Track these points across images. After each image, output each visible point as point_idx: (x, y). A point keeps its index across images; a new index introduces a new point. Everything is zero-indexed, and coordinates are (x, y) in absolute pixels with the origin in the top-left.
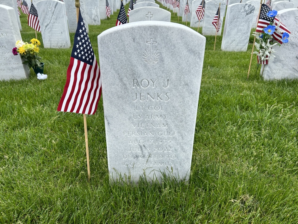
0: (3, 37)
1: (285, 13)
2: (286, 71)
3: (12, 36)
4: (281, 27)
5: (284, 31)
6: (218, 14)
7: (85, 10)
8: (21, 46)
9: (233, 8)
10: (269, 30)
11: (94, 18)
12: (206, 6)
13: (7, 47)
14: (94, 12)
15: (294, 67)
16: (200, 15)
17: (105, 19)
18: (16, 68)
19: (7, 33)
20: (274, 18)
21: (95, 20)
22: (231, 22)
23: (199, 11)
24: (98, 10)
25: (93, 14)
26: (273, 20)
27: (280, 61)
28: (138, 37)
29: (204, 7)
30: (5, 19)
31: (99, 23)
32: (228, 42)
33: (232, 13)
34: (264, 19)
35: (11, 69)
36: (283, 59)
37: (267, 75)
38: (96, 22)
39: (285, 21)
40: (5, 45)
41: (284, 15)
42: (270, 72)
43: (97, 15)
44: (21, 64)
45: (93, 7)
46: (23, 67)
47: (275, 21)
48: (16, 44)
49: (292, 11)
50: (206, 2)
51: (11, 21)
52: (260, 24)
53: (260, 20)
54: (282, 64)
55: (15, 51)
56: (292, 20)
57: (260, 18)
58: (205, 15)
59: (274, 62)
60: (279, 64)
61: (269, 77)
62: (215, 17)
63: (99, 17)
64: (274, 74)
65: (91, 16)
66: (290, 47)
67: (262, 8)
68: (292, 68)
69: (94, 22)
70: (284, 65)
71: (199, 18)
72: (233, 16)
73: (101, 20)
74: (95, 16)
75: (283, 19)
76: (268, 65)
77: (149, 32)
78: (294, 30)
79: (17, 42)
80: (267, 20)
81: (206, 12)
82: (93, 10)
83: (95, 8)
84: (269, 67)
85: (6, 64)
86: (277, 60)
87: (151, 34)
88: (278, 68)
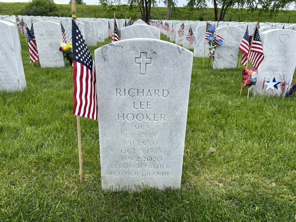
0: (53, 40)
1: (221, 28)
2: (226, 64)
3: (59, 40)
4: (218, 36)
5: (220, 38)
6: (190, 32)
7: (94, 29)
8: (64, 46)
9: (199, 28)
10: (211, 38)
11: (99, 37)
12: (185, 27)
13: (55, 47)
14: (99, 32)
15: (231, 61)
16: (181, 34)
17: (108, 39)
18: (59, 60)
19: (56, 38)
20: (214, 31)
21: (100, 39)
22: (199, 37)
23: (180, 32)
24: (103, 31)
25: (99, 33)
26: (213, 32)
27: (222, 57)
28: (135, 29)
29: (184, 28)
30: (56, 30)
31: (104, 41)
32: (197, 51)
33: (199, 31)
34: (208, 32)
35: (56, 60)
36: (223, 56)
37: (215, 66)
38: (101, 40)
39: (221, 33)
40: (54, 45)
41: (220, 29)
42: (216, 64)
43: (102, 35)
44: (62, 58)
45: (99, 29)
46: (63, 59)
47: (215, 33)
48: (61, 45)
49: (225, 27)
50: (185, 25)
51: (59, 31)
52: (207, 35)
53: (207, 33)
54: (223, 59)
55: (61, 49)
56: (225, 32)
57: (206, 31)
58: (184, 34)
59: (218, 58)
60: (221, 59)
61: (216, 67)
62: (188, 34)
63: (103, 36)
64: (219, 65)
65: (97, 35)
66: (226, 49)
67: (207, 25)
68: (229, 62)
69: (99, 40)
70: (224, 60)
71: (180, 36)
72: (200, 33)
73: (105, 39)
74: (100, 35)
75: (220, 32)
76: (215, 60)
77: (139, 28)
78: (228, 38)
79: (62, 44)
80: (210, 32)
81: (185, 32)
82: (99, 30)
83: (101, 29)
84: (216, 61)
85: (53, 57)
86: (219, 57)
87: (140, 28)
88: (220, 61)
